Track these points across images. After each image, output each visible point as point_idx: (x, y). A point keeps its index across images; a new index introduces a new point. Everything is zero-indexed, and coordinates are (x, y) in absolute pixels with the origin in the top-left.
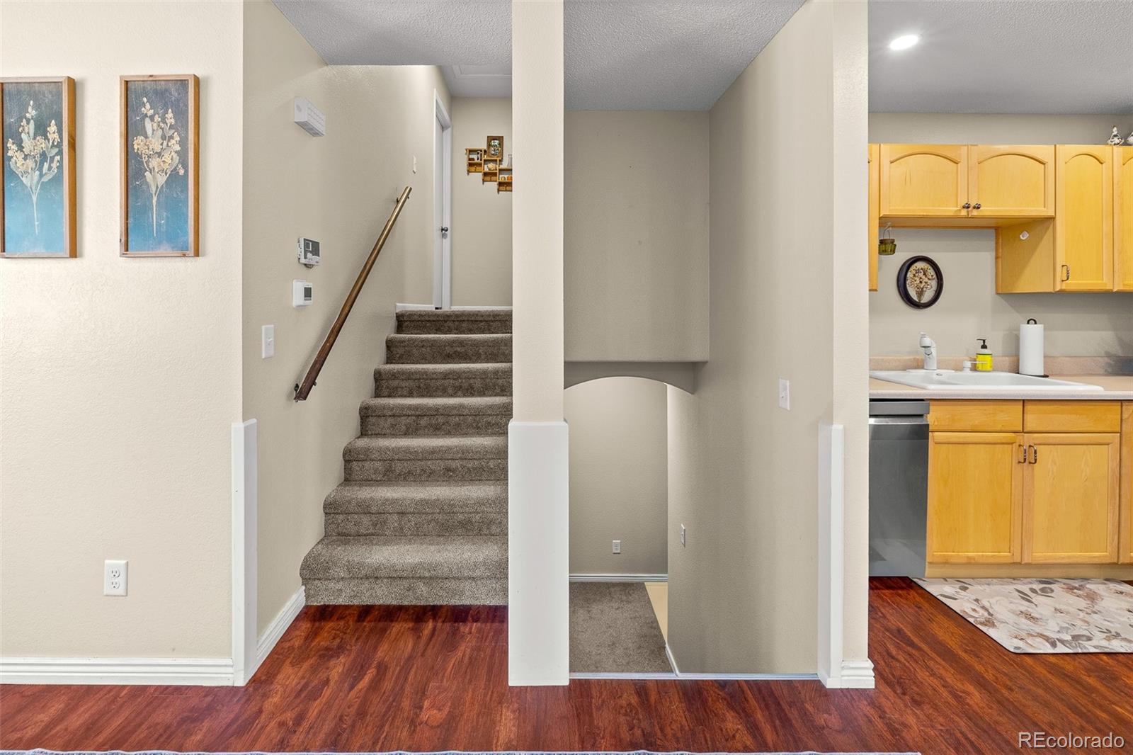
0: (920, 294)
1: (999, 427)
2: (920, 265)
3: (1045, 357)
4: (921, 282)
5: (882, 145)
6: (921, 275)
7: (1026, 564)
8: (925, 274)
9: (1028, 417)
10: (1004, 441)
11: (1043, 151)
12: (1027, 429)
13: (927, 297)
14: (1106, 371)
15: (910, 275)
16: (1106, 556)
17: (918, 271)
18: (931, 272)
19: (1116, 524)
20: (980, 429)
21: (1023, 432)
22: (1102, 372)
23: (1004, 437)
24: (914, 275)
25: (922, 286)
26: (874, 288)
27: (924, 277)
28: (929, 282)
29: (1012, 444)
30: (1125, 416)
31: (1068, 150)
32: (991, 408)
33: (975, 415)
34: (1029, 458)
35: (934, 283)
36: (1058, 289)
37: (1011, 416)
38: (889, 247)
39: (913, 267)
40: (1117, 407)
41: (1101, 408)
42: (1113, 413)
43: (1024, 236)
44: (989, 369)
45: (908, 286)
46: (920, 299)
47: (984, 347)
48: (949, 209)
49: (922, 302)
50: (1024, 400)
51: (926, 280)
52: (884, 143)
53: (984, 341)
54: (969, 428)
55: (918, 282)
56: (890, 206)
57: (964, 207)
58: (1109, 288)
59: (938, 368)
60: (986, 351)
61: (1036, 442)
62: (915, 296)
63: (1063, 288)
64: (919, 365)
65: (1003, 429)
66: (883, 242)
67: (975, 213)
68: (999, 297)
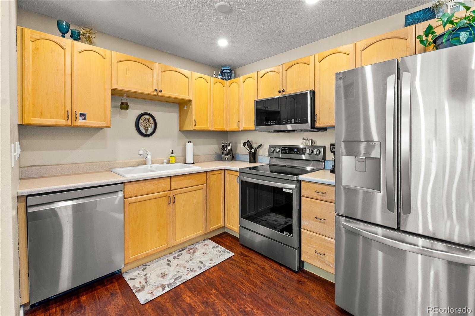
0: (146, 130)
1: (160, 190)
2: (147, 117)
3: (193, 156)
4: (146, 125)
5: (112, 52)
6: (147, 121)
7: (173, 246)
8: (148, 121)
9: (173, 183)
10: (162, 196)
11: (188, 73)
13: (150, 131)
14: (215, 159)
15: (141, 121)
16: (202, 232)
17: (145, 119)
18: (151, 120)
19: (205, 219)
20: (153, 192)
21: (171, 190)
22: (214, 160)
23: (163, 194)
24: (143, 121)
25: (147, 126)
26: (108, 126)
27: (148, 122)
28: (150, 124)
29: (166, 196)
30: (207, 177)
31: (196, 75)
32: (156, 182)
33: (150, 186)
34: (172, 201)
35: (153, 126)
36: (193, 129)
37: (165, 184)
38: (125, 106)
39: (142, 118)
40: (205, 174)
41: (201, 175)
42: (203, 177)
43: (185, 107)
44: (173, 162)
45: (140, 126)
46: (146, 133)
47: (172, 153)
48: (149, 90)
49: (147, 134)
50: (171, 176)
51: (149, 124)
53: (172, 150)
54: (146, 193)
55: (145, 125)
56: (117, 84)
57: (155, 91)
58: (210, 129)
59: (152, 164)
60: (173, 155)
61: (176, 193)
62: (143, 131)
63: (195, 129)
64: (145, 163)
65: (162, 190)
66: (122, 103)
67: (160, 94)
68: (180, 132)
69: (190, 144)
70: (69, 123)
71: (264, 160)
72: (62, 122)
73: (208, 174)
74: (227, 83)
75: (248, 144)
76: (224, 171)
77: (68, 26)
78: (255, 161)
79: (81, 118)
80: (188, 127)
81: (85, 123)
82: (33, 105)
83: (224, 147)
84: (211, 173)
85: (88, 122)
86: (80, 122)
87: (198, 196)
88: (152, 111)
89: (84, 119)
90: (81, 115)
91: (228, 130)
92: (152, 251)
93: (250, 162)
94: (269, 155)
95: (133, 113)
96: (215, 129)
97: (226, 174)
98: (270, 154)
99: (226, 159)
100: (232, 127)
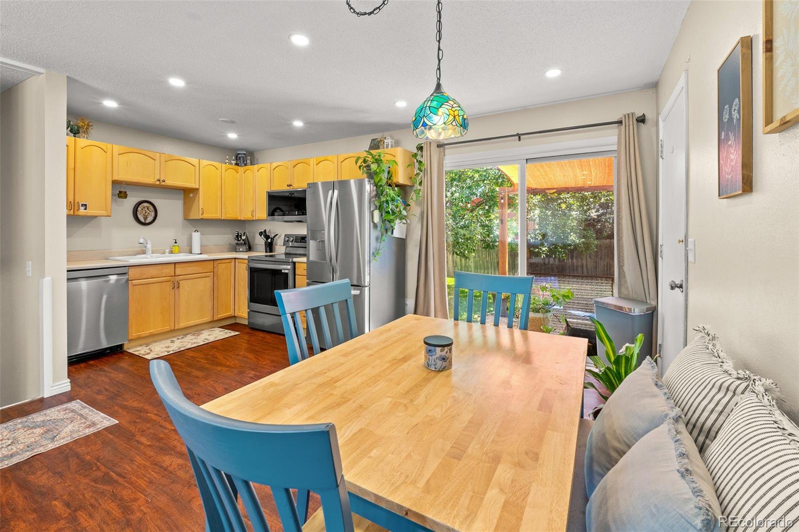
0: (146, 218)
1: (164, 275)
2: (146, 205)
3: (201, 246)
5: (114, 146)
6: (146, 209)
8: (148, 209)
9: (177, 270)
10: (166, 280)
11: (194, 161)
12: (176, 274)
13: (150, 219)
14: (228, 250)
15: (139, 209)
16: (209, 319)
17: (144, 207)
18: (151, 208)
19: (212, 306)
20: (156, 277)
21: (175, 276)
22: (226, 251)
24: (142, 209)
25: (146, 214)
26: (109, 215)
28: (150, 213)
29: (169, 281)
30: (215, 266)
31: (205, 162)
32: (160, 267)
33: (153, 271)
34: (176, 286)
35: (153, 214)
36: (200, 218)
37: (169, 270)
38: (122, 195)
39: (141, 206)
40: (212, 262)
41: (207, 263)
42: (210, 266)
43: (191, 195)
44: (177, 252)
45: (138, 214)
46: (145, 221)
47: (176, 243)
48: (151, 180)
49: (147, 222)
50: (175, 263)
51: (149, 212)
52: (116, 144)
53: (176, 240)
54: (150, 277)
55: (144, 212)
56: (118, 175)
57: (158, 180)
58: (220, 218)
59: (152, 253)
60: (176, 244)
61: (180, 279)
62: (142, 220)
63: (202, 217)
64: (144, 252)
66: (120, 192)
67: (162, 183)
68: (185, 221)
69: (196, 233)
70: (71, 213)
71: (280, 249)
73: (216, 263)
74: (241, 169)
75: (264, 234)
76: (234, 260)
78: (271, 251)
79: (83, 208)
80: (194, 215)
81: (87, 212)
83: (238, 237)
84: (219, 262)
85: (90, 212)
86: (82, 211)
87: (204, 284)
88: (151, 198)
89: (86, 209)
90: (82, 205)
91: (242, 219)
92: (155, 331)
93: (266, 252)
94: (284, 245)
95: (131, 201)
96: (226, 218)
97: (237, 264)
98: (286, 243)
99: (241, 250)
100: (246, 216)
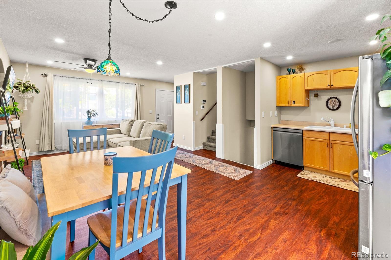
2: (333, 99)
7: (331, 172)
8: (335, 102)
9: (331, 137)
10: (323, 141)
12: (331, 139)
13: (336, 107)
15: (329, 102)
17: (332, 101)
18: (337, 101)
21: (329, 140)
23: (324, 140)
24: (331, 102)
25: (334, 105)
27: (334, 102)
28: (336, 104)
29: (326, 142)
32: (320, 133)
33: (316, 135)
34: (330, 145)
35: (338, 104)
37: (326, 136)
39: (331, 100)
45: (329, 105)
49: (334, 109)
50: (330, 133)
51: (335, 103)
54: (314, 137)
55: (332, 104)
56: (308, 87)
57: (328, 86)
59: (335, 126)
61: (334, 143)
62: (332, 108)
64: (330, 125)
65: (323, 138)
66: (315, 94)
67: (332, 87)
70: (289, 105)
72: (287, 105)
77: (291, 69)
79: (293, 103)
82: (279, 100)
85: (296, 105)
86: (293, 104)
87: (353, 151)
88: (337, 95)
89: (294, 103)
90: (293, 102)
95: (324, 98)
